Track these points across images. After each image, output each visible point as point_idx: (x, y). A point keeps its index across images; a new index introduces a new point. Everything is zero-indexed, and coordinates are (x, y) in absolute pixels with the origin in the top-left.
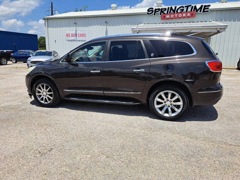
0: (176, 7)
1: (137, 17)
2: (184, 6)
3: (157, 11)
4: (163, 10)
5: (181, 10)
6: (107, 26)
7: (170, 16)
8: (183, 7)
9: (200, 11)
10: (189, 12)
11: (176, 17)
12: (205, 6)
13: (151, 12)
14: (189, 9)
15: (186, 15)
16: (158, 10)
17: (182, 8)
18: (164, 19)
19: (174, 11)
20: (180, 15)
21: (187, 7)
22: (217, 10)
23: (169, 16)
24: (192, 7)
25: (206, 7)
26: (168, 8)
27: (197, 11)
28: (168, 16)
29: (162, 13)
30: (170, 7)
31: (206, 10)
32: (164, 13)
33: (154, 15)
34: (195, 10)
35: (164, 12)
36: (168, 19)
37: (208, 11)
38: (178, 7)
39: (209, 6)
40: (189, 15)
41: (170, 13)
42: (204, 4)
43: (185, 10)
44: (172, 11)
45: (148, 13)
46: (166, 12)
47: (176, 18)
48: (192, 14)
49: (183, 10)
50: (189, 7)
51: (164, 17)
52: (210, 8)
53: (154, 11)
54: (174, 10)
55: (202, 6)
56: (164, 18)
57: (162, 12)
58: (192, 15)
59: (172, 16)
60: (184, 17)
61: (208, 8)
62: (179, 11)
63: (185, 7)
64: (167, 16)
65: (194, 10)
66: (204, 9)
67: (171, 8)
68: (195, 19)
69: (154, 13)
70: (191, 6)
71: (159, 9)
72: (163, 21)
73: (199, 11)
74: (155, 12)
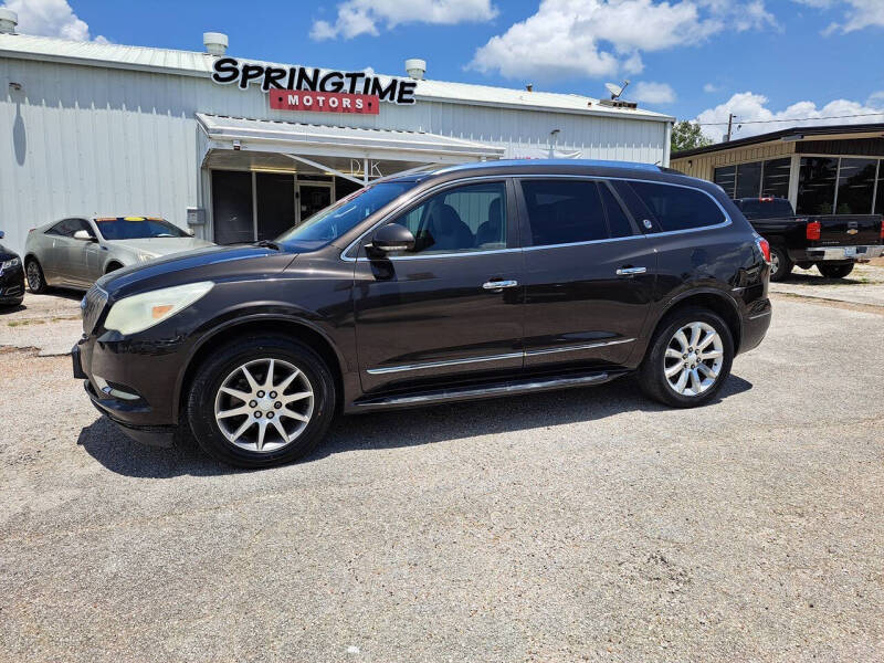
0: (316, 73)
1: (172, 85)
2: (344, 72)
3: (250, 73)
4: (273, 75)
5: (333, 84)
6: (18, 101)
7: (301, 99)
8: (341, 76)
9: (392, 98)
10: (359, 96)
11: (321, 104)
12: (403, 84)
13: (230, 74)
14: (360, 86)
15: (353, 103)
16: (256, 72)
17: (336, 79)
18: (280, 107)
19: (313, 85)
20: (333, 101)
21: (354, 77)
22: (433, 102)
23: (296, 97)
24: (368, 80)
25: (407, 89)
26: (293, 71)
27: (382, 95)
28: (293, 100)
29: (271, 85)
30: (297, 67)
31: (405, 97)
32: (279, 86)
33: (244, 85)
34: (377, 93)
35: (278, 81)
36: (293, 107)
37: (411, 101)
38: (323, 73)
39: (414, 85)
40: (360, 103)
41: (299, 87)
42: (400, 79)
43: (347, 87)
44: (304, 82)
45: (216, 77)
46: (284, 83)
47: (321, 109)
48: (370, 104)
49: (340, 85)
50: (359, 79)
51: (281, 99)
52: (417, 91)
53: (241, 73)
54: (312, 80)
55: (395, 82)
56: (279, 102)
57: (269, 80)
58: (371, 108)
59: (308, 100)
60: (346, 110)
61: (411, 92)
62: (329, 87)
63: (348, 75)
64: (290, 97)
65: (373, 92)
66: (402, 92)
67: (302, 71)
68: (377, 120)
69: (240, 78)
70: (363, 75)
71: (260, 69)
72: (277, 114)
73: (387, 97)
74: (246, 77)
